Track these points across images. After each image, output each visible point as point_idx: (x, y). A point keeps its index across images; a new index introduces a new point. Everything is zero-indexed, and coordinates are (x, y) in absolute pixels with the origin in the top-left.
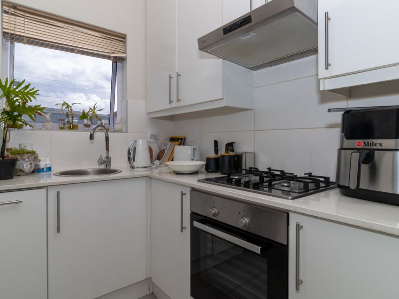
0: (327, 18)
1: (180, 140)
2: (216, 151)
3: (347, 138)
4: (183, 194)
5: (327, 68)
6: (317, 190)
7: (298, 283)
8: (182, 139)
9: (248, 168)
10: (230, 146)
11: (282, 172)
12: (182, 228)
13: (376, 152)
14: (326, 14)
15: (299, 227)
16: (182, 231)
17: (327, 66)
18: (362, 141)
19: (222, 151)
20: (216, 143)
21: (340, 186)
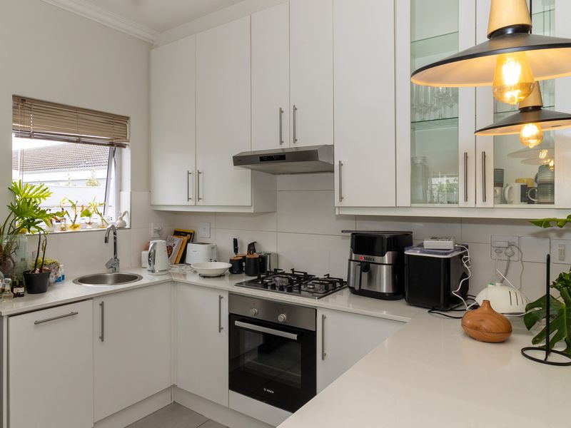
0: (341, 165)
1: (189, 235)
2: (236, 250)
3: (355, 253)
4: (221, 298)
5: (341, 201)
6: (335, 290)
7: (324, 355)
8: (191, 234)
9: (273, 270)
10: (252, 247)
11: (305, 273)
12: (220, 329)
13: (371, 265)
14: (340, 162)
15: (324, 318)
16: (220, 331)
17: (341, 198)
18: (363, 256)
19: (244, 251)
20: (235, 241)
21: (350, 287)
